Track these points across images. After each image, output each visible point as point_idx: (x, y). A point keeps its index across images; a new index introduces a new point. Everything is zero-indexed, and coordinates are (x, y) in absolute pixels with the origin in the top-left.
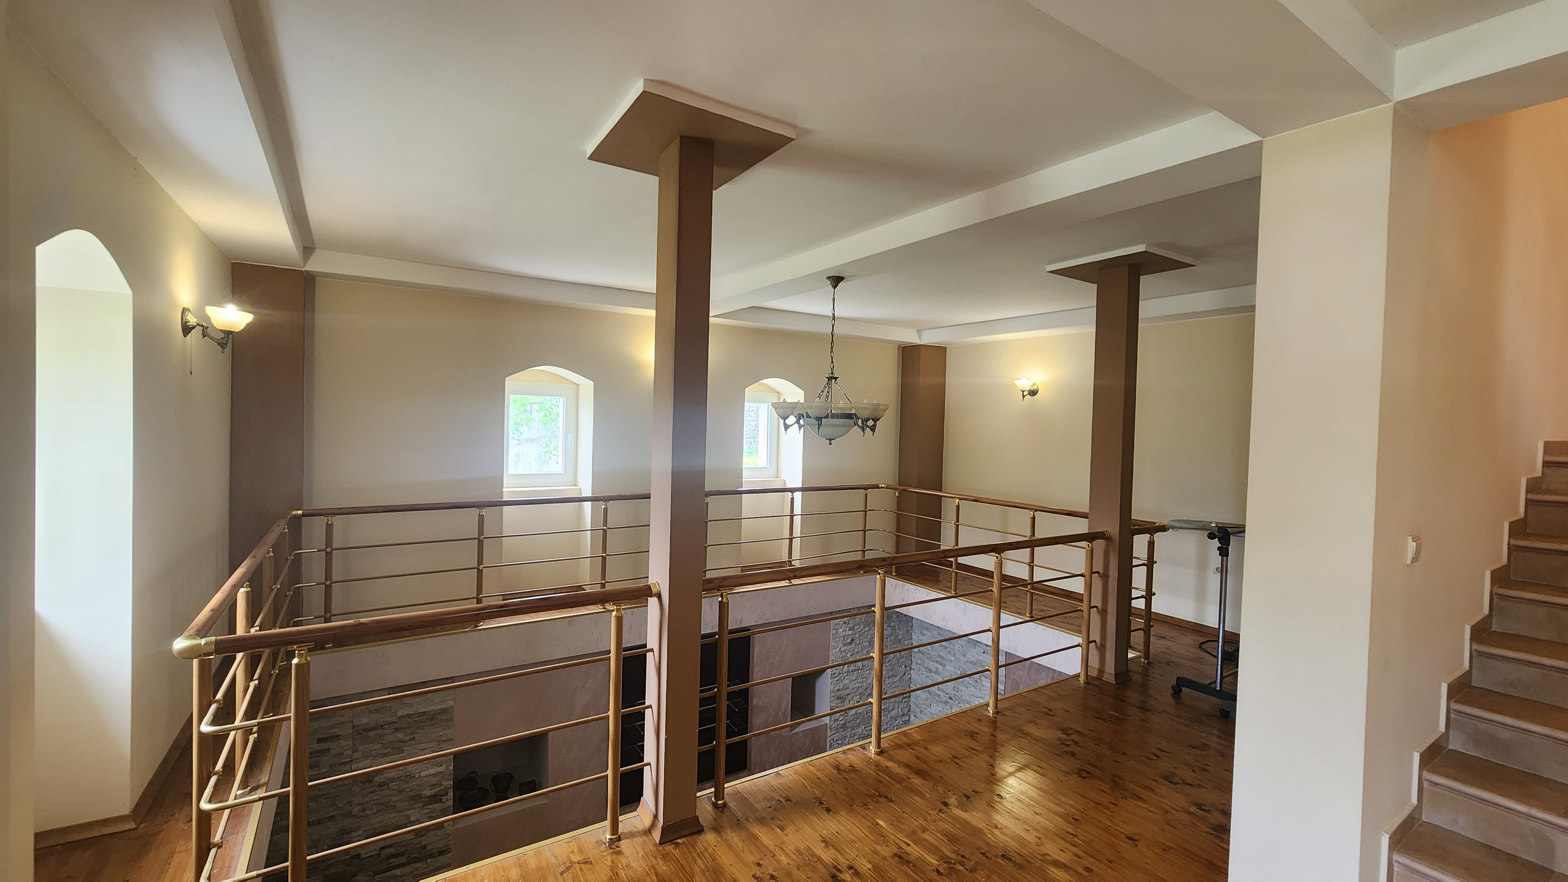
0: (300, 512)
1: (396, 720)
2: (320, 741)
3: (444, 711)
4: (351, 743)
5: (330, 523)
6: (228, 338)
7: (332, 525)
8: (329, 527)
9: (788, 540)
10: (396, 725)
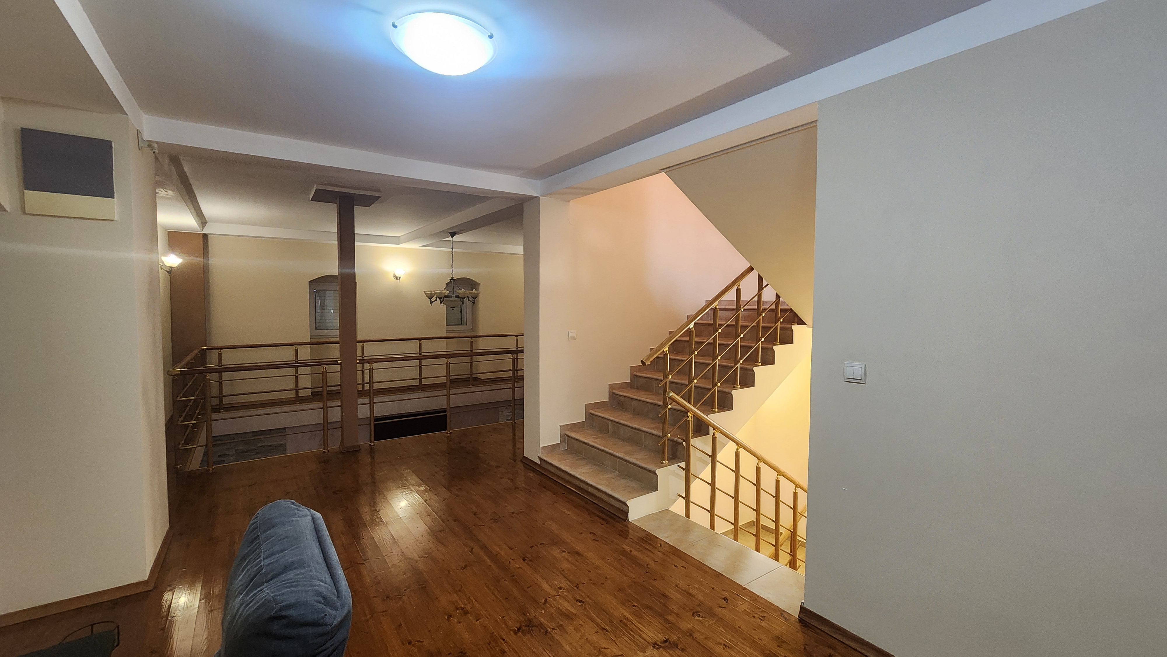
0: (205, 347)
1: (256, 448)
2: (219, 456)
3: (281, 445)
4: (235, 458)
5: (220, 353)
6: (171, 271)
7: (221, 354)
8: (220, 355)
9: (470, 363)
10: (257, 451)
